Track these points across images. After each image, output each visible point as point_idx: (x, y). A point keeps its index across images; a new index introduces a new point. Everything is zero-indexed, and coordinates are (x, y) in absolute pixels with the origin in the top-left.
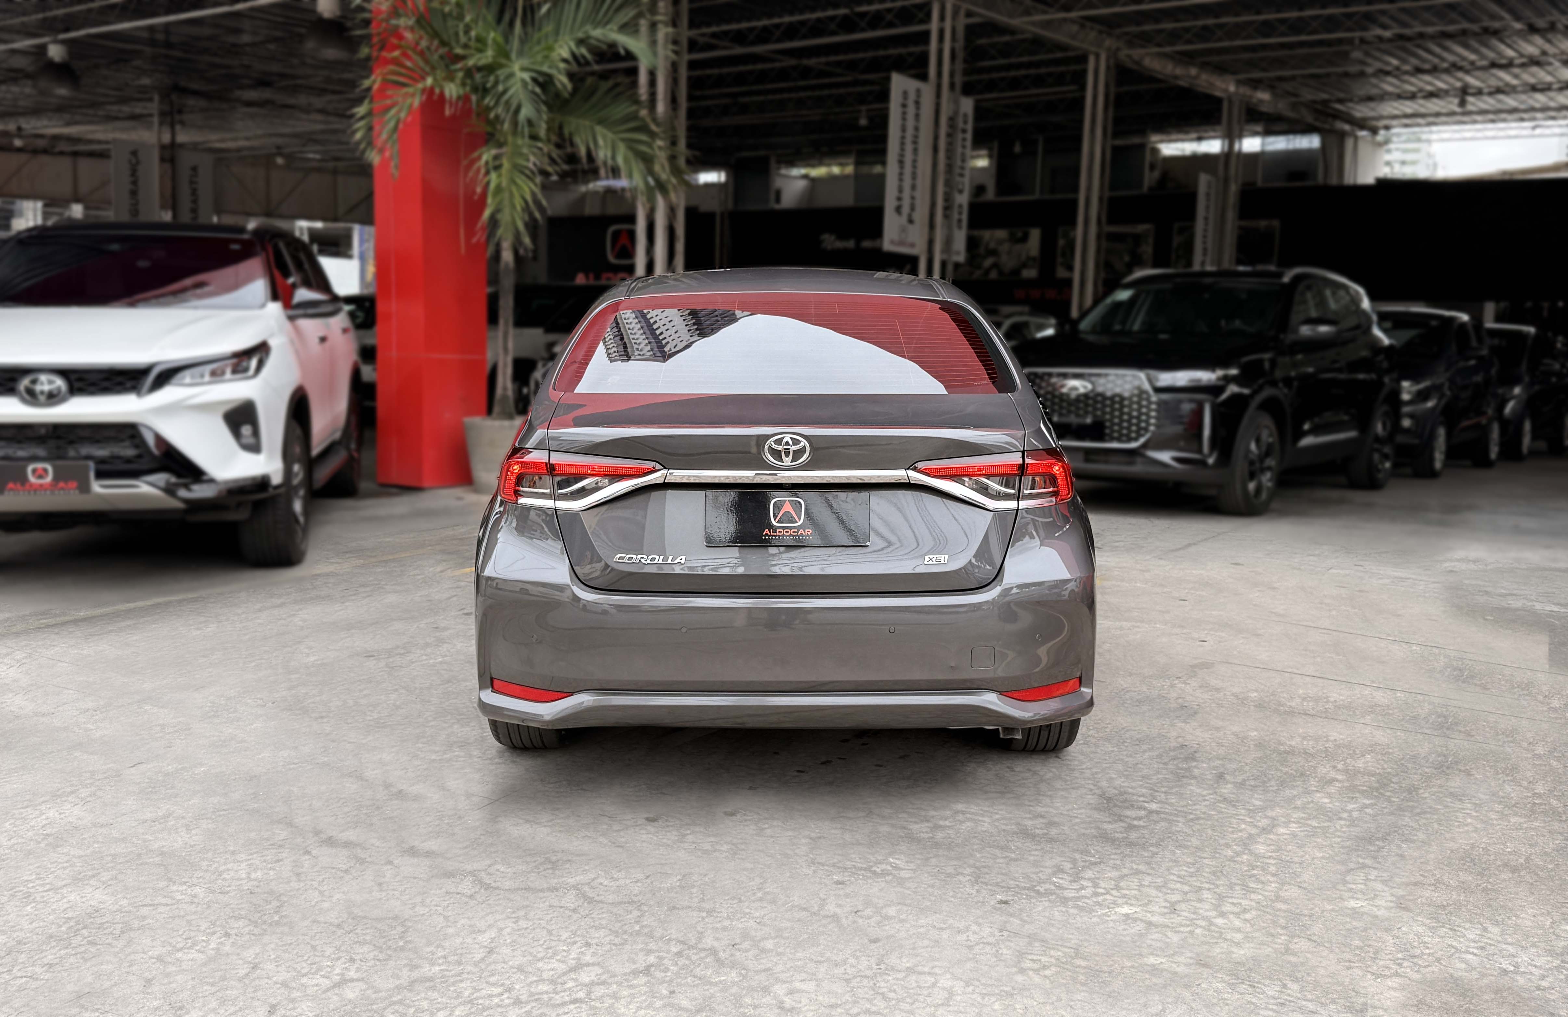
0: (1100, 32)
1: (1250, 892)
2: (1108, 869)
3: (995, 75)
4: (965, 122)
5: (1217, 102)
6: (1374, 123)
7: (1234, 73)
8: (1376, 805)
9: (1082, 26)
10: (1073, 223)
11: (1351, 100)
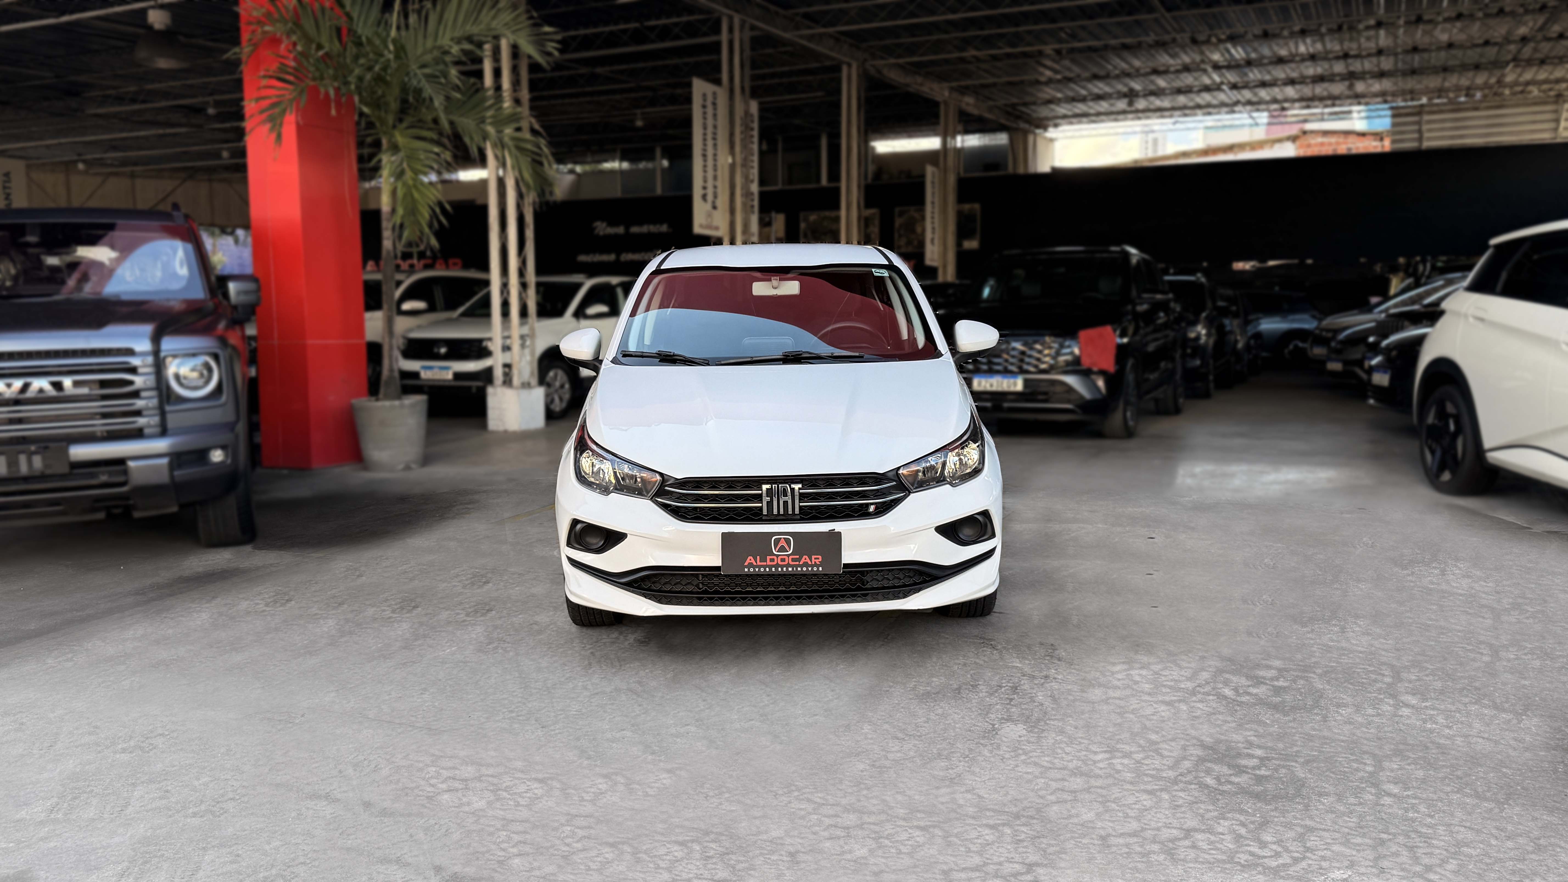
0: (851, 45)
4: (752, 121)
5: (936, 104)
7: (951, 81)
9: (837, 40)
10: (837, 207)
11: (1034, 104)
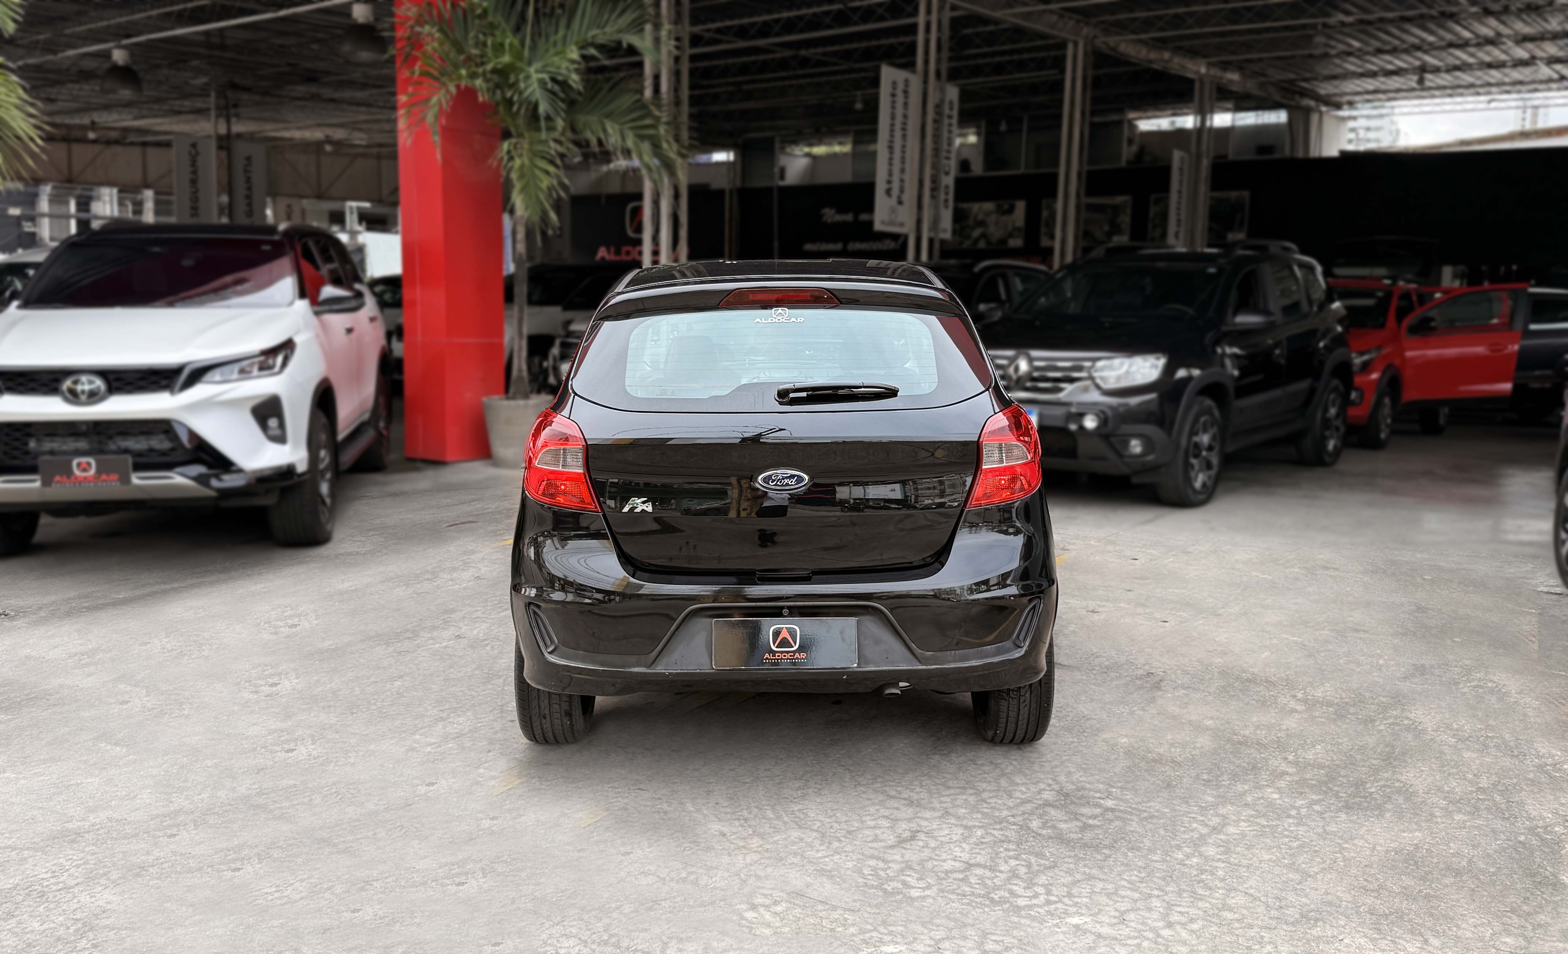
0: (1078, 21)
1: (1198, 899)
2: (1061, 874)
3: (981, 61)
4: (951, 108)
5: (1189, 83)
6: (1338, 99)
7: (1205, 56)
8: (1324, 800)
9: (1061, 16)
10: (1055, 196)
11: (1315, 79)
